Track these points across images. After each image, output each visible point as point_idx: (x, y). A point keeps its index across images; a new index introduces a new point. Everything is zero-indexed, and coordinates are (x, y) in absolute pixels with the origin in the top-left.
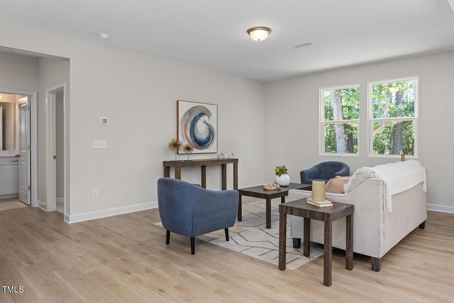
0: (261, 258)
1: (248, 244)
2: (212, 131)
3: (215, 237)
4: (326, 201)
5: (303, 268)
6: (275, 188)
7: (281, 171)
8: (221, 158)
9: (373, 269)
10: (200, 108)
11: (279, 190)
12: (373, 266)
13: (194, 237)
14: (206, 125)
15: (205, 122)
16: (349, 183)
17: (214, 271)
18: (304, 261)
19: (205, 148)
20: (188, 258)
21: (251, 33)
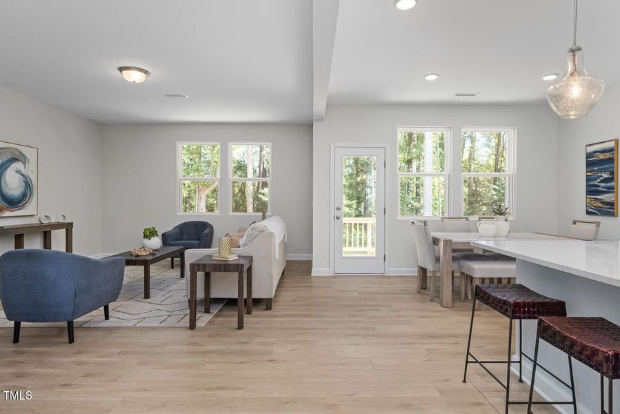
0: (162, 325)
1: (135, 317)
2: (29, 185)
3: (89, 319)
4: (233, 256)
5: (210, 323)
6: (148, 253)
7: (150, 234)
8: (45, 221)
9: (267, 309)
10: (10, 150)
11: (153, 254)
12: (267, 307)
13: (72, 322)
14: (21, 176)
15: (18, 172)
16: (245, 237)
17: (118, 350)
18: (208, 317)
19: (19, 209)
20: (67, 348)
21: (123, 72)
